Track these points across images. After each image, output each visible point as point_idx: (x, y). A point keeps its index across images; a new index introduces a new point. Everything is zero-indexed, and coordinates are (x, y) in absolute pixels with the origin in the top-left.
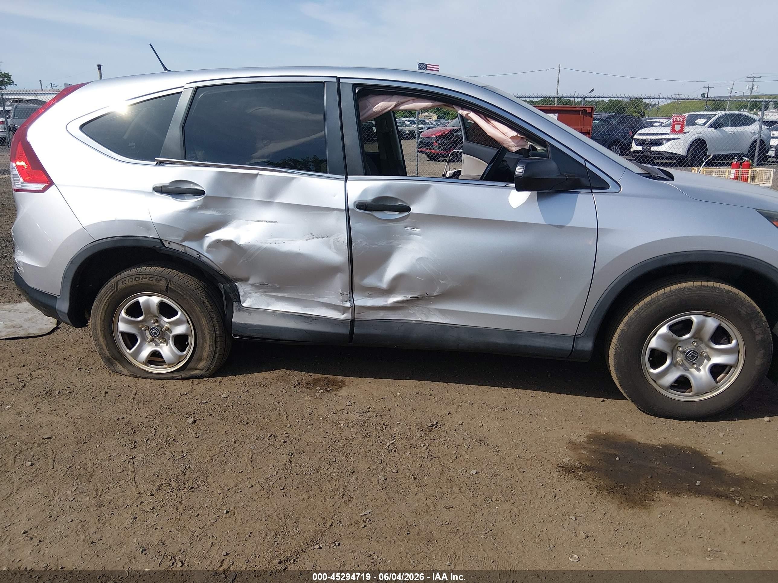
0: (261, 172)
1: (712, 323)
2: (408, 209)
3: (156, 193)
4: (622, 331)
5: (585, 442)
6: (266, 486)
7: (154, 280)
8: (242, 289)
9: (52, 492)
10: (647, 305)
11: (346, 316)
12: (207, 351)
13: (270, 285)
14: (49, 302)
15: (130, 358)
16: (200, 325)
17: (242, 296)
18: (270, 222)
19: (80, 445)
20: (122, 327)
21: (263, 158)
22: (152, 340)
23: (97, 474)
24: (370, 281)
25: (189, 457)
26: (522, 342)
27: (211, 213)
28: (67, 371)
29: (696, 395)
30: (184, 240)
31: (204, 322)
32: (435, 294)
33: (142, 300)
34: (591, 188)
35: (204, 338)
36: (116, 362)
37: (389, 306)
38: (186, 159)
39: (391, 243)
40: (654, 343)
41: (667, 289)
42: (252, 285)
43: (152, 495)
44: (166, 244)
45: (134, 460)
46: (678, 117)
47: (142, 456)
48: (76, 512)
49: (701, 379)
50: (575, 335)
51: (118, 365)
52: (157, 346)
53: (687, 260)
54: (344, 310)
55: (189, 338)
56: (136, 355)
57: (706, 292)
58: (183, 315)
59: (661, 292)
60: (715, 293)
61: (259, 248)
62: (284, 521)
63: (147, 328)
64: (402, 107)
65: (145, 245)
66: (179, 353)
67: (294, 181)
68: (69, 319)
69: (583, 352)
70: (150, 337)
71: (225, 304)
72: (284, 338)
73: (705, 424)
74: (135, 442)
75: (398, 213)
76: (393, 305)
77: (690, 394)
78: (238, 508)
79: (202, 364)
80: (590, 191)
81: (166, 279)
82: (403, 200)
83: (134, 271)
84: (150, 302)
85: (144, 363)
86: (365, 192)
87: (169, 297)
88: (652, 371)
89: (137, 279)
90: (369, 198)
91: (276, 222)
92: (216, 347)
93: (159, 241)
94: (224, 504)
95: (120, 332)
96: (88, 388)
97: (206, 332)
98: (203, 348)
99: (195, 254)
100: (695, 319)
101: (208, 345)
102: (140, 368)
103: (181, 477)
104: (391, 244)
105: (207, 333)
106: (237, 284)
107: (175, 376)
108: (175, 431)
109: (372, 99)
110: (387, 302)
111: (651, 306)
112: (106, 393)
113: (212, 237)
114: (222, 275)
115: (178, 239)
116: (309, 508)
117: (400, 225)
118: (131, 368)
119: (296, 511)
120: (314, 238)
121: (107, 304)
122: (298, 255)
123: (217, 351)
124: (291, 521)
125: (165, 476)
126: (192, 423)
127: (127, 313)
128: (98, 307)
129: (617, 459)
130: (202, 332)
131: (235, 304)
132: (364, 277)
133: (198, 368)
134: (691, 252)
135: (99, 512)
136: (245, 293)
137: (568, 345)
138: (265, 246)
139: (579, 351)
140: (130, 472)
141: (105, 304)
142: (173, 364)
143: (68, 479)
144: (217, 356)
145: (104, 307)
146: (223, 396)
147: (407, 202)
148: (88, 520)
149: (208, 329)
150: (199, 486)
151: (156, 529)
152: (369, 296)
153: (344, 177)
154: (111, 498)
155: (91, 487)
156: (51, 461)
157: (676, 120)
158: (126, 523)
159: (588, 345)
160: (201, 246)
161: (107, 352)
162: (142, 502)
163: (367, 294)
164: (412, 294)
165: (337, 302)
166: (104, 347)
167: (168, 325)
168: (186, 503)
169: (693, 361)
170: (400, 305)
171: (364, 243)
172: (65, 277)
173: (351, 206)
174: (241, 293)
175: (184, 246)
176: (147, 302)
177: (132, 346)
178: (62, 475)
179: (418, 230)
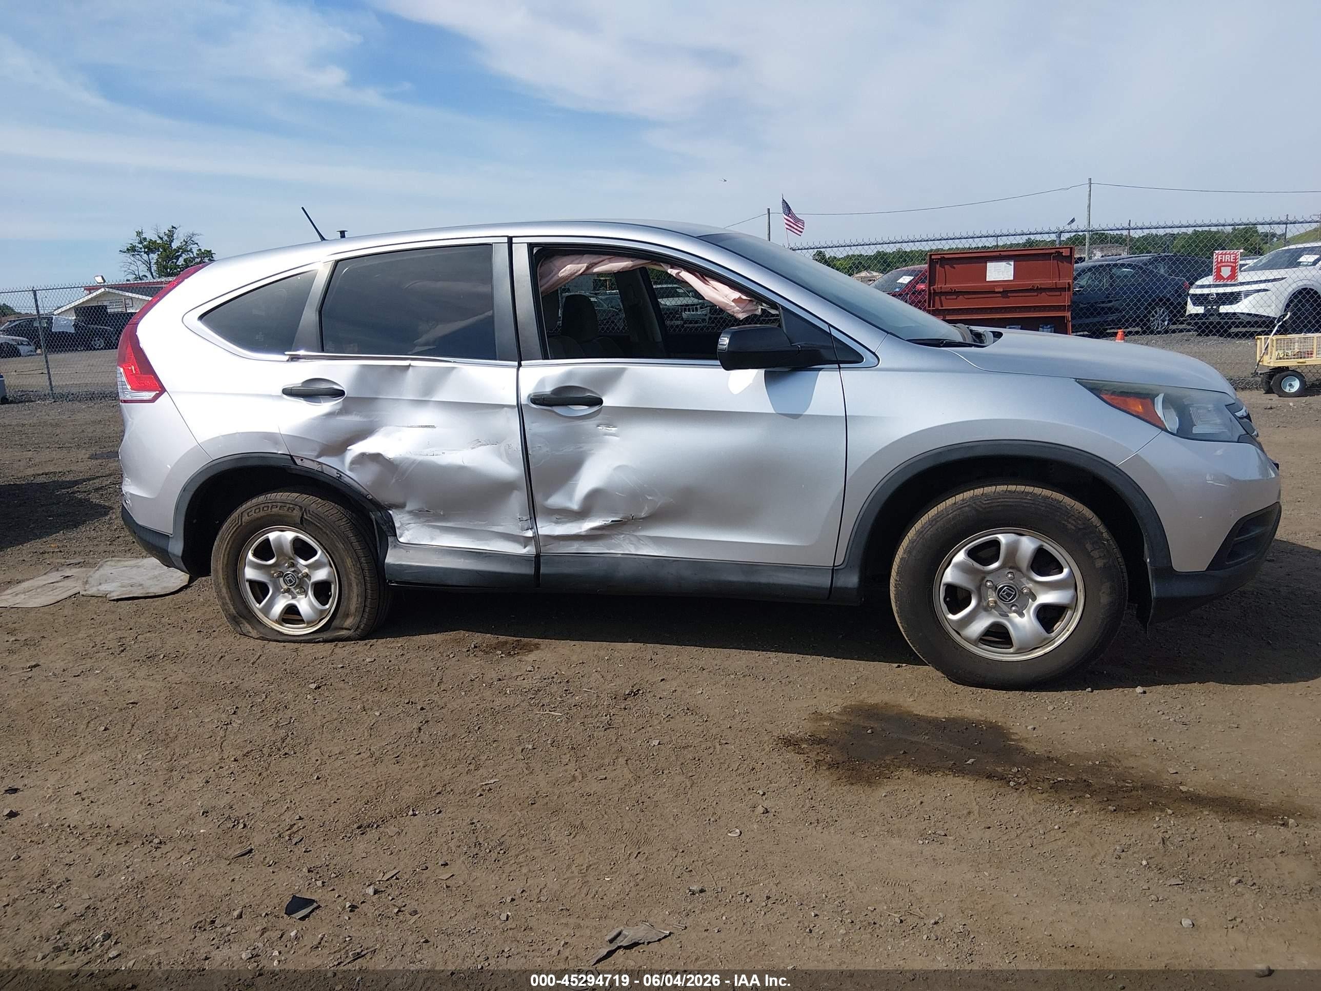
0: (414, 363)
1: (1028, 545)
2: (599, 402)
3: (285, 396)
4: (902, 559)
5: (837, 714)
6: (377, 754)
7: (286, 509)
8: (399, 518)
9: (120, 756)
10: (932, 521)
11: (530, 550)
12: (354, 604)
13: (432, 512)
14: (160, 543)
15: (261, 615)
16: (345, 567)
17: (399, 528)
18: (426, 426)
19: (170, 711)
20: (250, 573)
21: (429, 345)
22: (288, 591)
23: (180, 739)
24: (557, 500)
25: (296, 724)
26: (763, 579)
27: (353, 420)
28: (183, 634)
29: (1019, 651)
30: (319, 456)
31: (349, 562)
32: (643, 515)
33: (272, 536)
34: (838, 362)
35: (350, 585)
36: (244, 621)
37: (583, 534)
38: (323, 351)
39: (581, 447)
40: (950, 576)
41: (959, 497)
42: (410, 512)
43: (235, 760)
44: (298, 462)
45: (229, 726)
46: (1225, 254)
47: (239, 722)
48: (141, 776)
49: (1024, 627)
50: (834, 566)
51: (247, 625)
52: (293, 598)
53: (970, 454)
54: (526, 541)
55: (333, 586)
56: (267, 610)
57: (1011, 500)
58: (323, 554)
59: (950, 501)
60: (1026, 501)
61: (414, 462)
62: (384, 788)
63: (281, 574)
64: (596, 270)
65: (272, 463)
66: (320, 607)
67: (455, 372)
68: (184, 564)
69: (845, 590)
70: (285, 587)
71: (378, 539)
72: (450, 582)
73: (1034, 694)
74: (237, 708)
75: (586, 407)
76: (589, 533)
77: (1011, 650)
78: (333, 775)
79: (349, 622)
80: (836, 366)
81: (301, 508)
82: (592, 389)
83: (262, 498)
84: (283, 539)
85: (277, 622)
86: (542, 382)
87: (306, 531)
88: (951, 617)
89: (265, 509)
90: (548, 389)
91: (433, 427)
92: (366, 598)
93: (289, 457)
94: (317, 770)
95: (248, 580)
96: (201, 653)
97: (352, 577)
98: (349, 599)
99: (334, 473)
100: (1003, 538)
101: (355, 595)
102: (273, 629)
103: (279, 744)
104: (582, 449)
105: (353, 579)
106: (391, 512)
107: (315, 639)
108: (290, 696)
109: (558, 262)
110: (581, 528)
111: (938, 522)
112: (222, 657)
113: (356, 449)
114: (371, 500)
115: (312, 454)
116: (422, 776)
117: (590, 424)
118: (262, 630)
119: (403, 779)
120: (481, 445)
121: (230, 543)
122: (462, 469)
123: (368, 604)
124: (392, 789)
125: (259, 742)
126: (315, 689)
127: (255, 554)
128: (219, 547)
129: (869, 731)
130: (348, 579)
131: (390, 539)
132: (548, 496)
133: (344, 626)
134: (978, 443)
135: (167, 776)
136: (402, 524)
137: (824, 581)
138: (420, 458)
139: (840, 588)
140: (218, 739)
141: (228, 544)
142: (312, 622)
143: (144, 744)
144: (367, 610)
145: (226, 548)
146: (368, 660)
147: (598, 392)
148: (152, 784)
149: (355, 574)
150: (295, 753)
151: (227, 793)
152: (557, 522)
153: (516, 363)
154: (187, 763)
155: (167, 752)
156: (129, 726)
157: (1221, 260)
158: (195, 787)
159: (852, 580)
160: (343, 462)
161: (232, 607)
162: (221, 768)
163: (554, 518)
164: (613, 517)
165: (514, 529)
166: (228, 601)
167: (306, 570)
168: (272, 768)
169: (1010, 600)
170: (599, 532)
171: (545, 450)
172: (177, 508)
173: (524, 400)
174: (397, 525)
175: (320, 463)
176: (279, 538)
177: (262, 598)
178: (138, 739)
179: (614, 429)
